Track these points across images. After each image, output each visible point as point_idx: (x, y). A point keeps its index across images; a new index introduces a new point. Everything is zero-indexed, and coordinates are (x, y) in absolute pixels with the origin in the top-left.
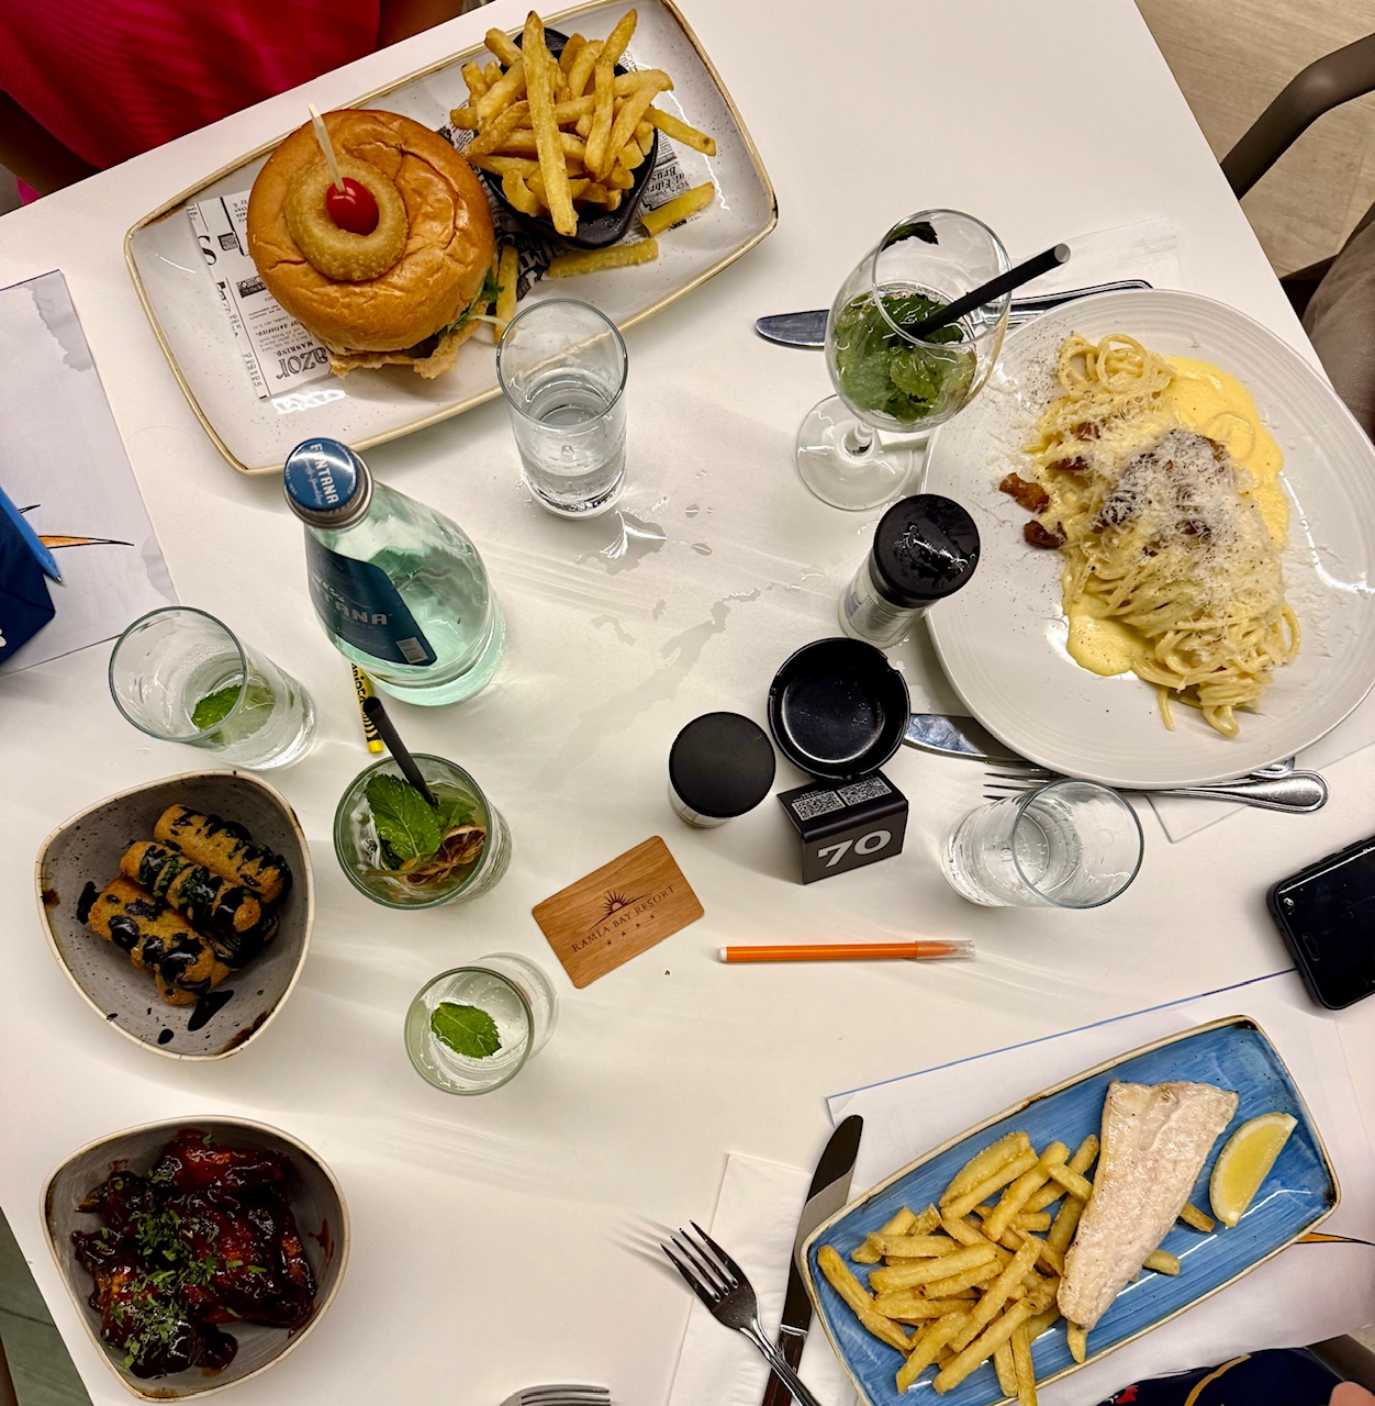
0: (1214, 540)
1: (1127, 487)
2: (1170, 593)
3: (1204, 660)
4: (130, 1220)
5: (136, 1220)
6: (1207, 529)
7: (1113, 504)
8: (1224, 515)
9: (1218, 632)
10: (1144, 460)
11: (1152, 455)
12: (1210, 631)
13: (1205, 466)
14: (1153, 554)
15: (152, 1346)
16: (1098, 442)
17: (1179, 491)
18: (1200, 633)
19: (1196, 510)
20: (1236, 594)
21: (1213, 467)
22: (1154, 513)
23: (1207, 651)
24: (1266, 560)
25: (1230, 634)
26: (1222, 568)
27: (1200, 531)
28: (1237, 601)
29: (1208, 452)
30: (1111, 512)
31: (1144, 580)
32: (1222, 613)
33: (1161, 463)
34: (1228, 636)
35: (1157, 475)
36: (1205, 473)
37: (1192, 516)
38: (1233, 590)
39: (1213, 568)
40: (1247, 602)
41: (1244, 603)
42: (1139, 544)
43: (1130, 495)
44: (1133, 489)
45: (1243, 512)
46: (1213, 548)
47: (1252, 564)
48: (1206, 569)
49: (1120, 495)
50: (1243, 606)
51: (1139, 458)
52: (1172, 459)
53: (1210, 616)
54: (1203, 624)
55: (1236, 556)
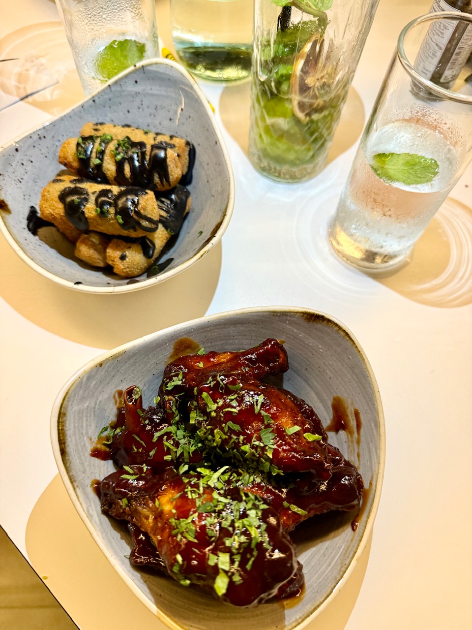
4: (155, 439)
5: (160, 438)
15: (245, 550)
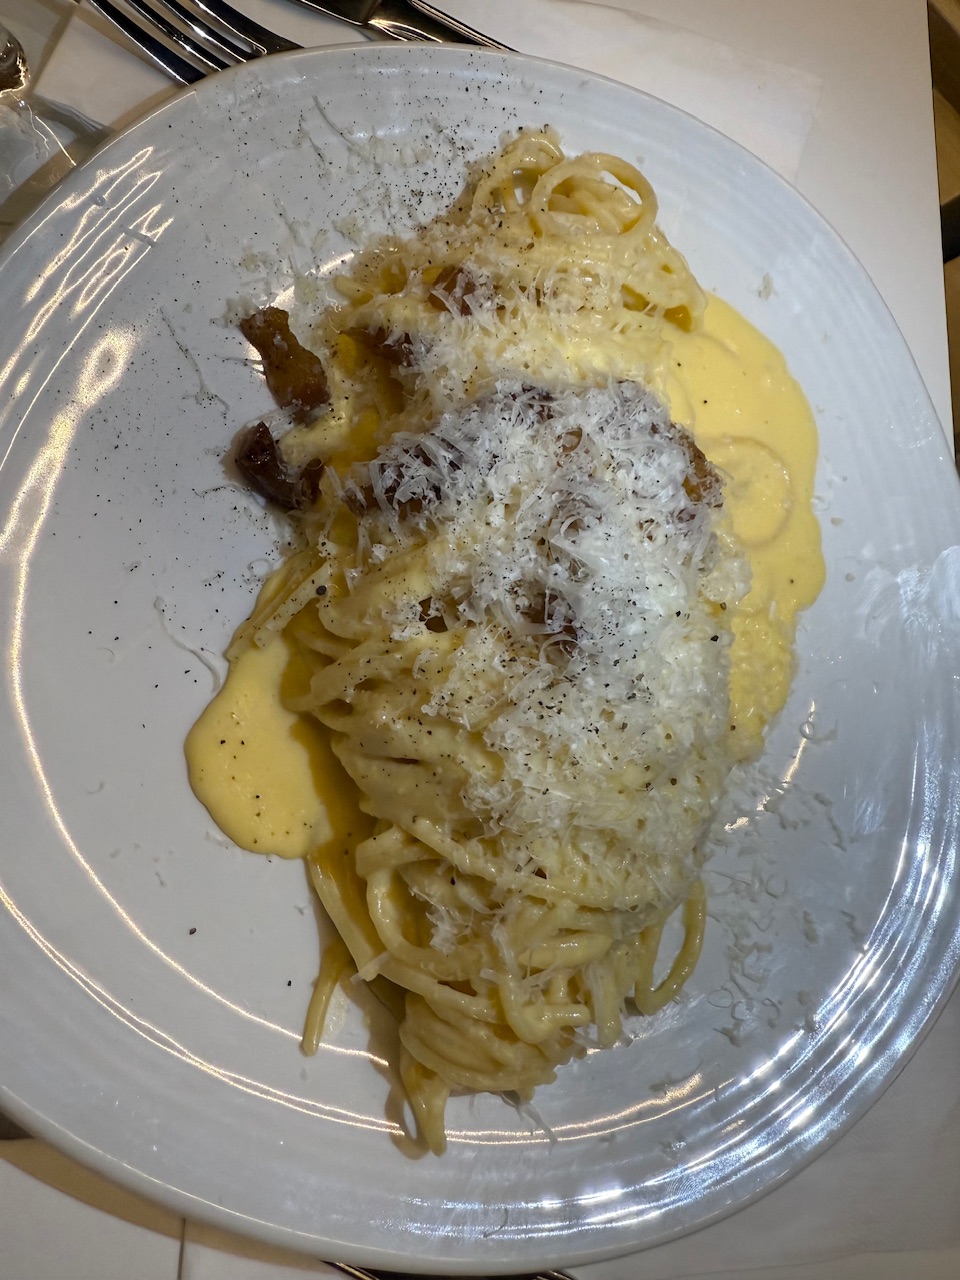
0: (576, 665)
1: (456, 436)
2: (426, 741)
3: (436, 941)
6: (569, 630)
7: (405, 459)
8: (631, 619)
9: (495, 897)
10: (525, 398)
11: (548, 397)
12: (480, 883)
13: (652, 491)
14: (436, 625)
16: (459, 320)
17: (561, 506)
18: (454, 875)
19: (573, 569)
20: (577, 828)
21: (671, 498)
22: (482, 529)
23: (454, 924)
24: (688, 781)
25: (519, 915)
26: (566, 748)
27: (555, 626)
28: (575, 846)
29: (675, 464)
30: (390, 473)
31: (387, 674)
32: (523, 856)
33: (559, 426)
34: (511, 919)
35: (537, 448)
36: (647, 505)
37: (557, 576)
38: (573, 815)
39: (543, 739)
40: (595, 859)
41: (586, 858)
42: (419, 586)
43: (450, 456)
44: (463, 446)
45: (687, 638)
46: (565, 686)
47: (648, 776)
48: (527, 729)
49: (430, 444)
50: (580, 864)
51: (517, 388)
52: (587, 429)
53: (493, 847)
54: (468, 856)
55: (616, 739)
